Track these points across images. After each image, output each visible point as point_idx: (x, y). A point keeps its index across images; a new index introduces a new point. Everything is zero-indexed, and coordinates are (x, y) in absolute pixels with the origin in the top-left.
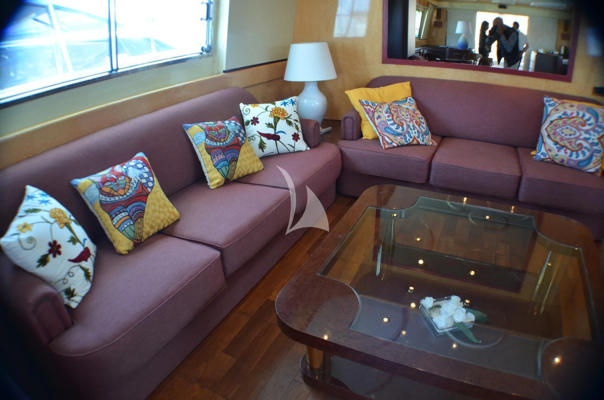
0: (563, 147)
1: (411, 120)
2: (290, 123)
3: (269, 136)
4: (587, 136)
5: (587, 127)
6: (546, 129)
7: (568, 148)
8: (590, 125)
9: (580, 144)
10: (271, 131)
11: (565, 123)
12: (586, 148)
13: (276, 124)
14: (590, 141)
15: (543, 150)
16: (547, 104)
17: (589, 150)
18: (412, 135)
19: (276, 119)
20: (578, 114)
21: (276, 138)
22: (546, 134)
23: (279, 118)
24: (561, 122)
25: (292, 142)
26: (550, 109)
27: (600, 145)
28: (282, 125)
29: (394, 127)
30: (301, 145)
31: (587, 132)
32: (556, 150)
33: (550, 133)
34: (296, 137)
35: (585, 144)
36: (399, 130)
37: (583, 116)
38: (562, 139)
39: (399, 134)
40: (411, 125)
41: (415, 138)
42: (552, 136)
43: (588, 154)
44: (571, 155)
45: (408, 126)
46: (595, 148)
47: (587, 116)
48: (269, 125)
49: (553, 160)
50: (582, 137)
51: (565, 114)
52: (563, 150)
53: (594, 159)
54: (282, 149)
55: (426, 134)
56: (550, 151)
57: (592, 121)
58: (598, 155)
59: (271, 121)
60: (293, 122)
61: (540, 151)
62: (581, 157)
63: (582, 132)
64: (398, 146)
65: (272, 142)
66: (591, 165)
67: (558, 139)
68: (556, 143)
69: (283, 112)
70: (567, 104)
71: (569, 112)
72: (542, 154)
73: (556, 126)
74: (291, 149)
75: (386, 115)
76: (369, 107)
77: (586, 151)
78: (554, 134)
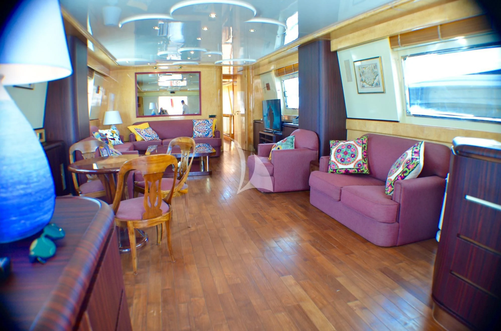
0: (200, 132)
1: (153, 133)
2: (117, 135)
3: (112, 139)
4: (207, 127)
5: (206, 125)
6: (195, 129)
7: (202, 132)
8: (207, 124)
9: (205, 130)
10: (112, 137)
11: (200, 125)
12: (207, 130)
13: (113, 135)
14: (208, 128)
15: (195, 135)
16: (194, 121)
17: (208, 131)
18: (154, 137)
19: (113, 134)
20: (203, 122)
21: (114, 139)
22: (195, 130)
23: (113, 133)
24: (198, 125)
25: (118, 141)
26: (195, 123)
27: (211, 129)
28: (115, 136)
29: (148, 135)
30: (121, 142)
31: (206, 126)
32: (199, 133)
33: (196, 129)
34: (119, 139)
35: (206, 130)
36: (150, 135)
37: (205, 122)
38: (200, 130)
39: (150, 137)
40: (153, 134)
41: (155, 138)
42: (197, 130)
43: (208, 132)
44: (203, 134)
45: (152, 134)
46: (209, 130)
47: (206, 122)
48: (111, 135)
49: (198, 137)
50: (205, 128)
51: (199, 123)
52: (201, 133)
53: (210, 133)
54: (116, 143)
55: (157, 137)
56: (197, 134)
57: (207, 123)
58: (211, 132)
59: (112, 135)
60: (118, 135)
61: (194, 135)
62: (206, 133)
63: (205, 127)
64: (151, 140)
65: (113, 141)
66: (210, 135)
67: (198, 130)
68: (198, 132)
69: (114, 132)
70: (200, 120)
71: (200, 122)
72: (195, 136)
73: (197, 127)
74: (118, 143)
75: (145, 132)
76: (138, 130)
77: (207, 131)
78: (197, 129)
